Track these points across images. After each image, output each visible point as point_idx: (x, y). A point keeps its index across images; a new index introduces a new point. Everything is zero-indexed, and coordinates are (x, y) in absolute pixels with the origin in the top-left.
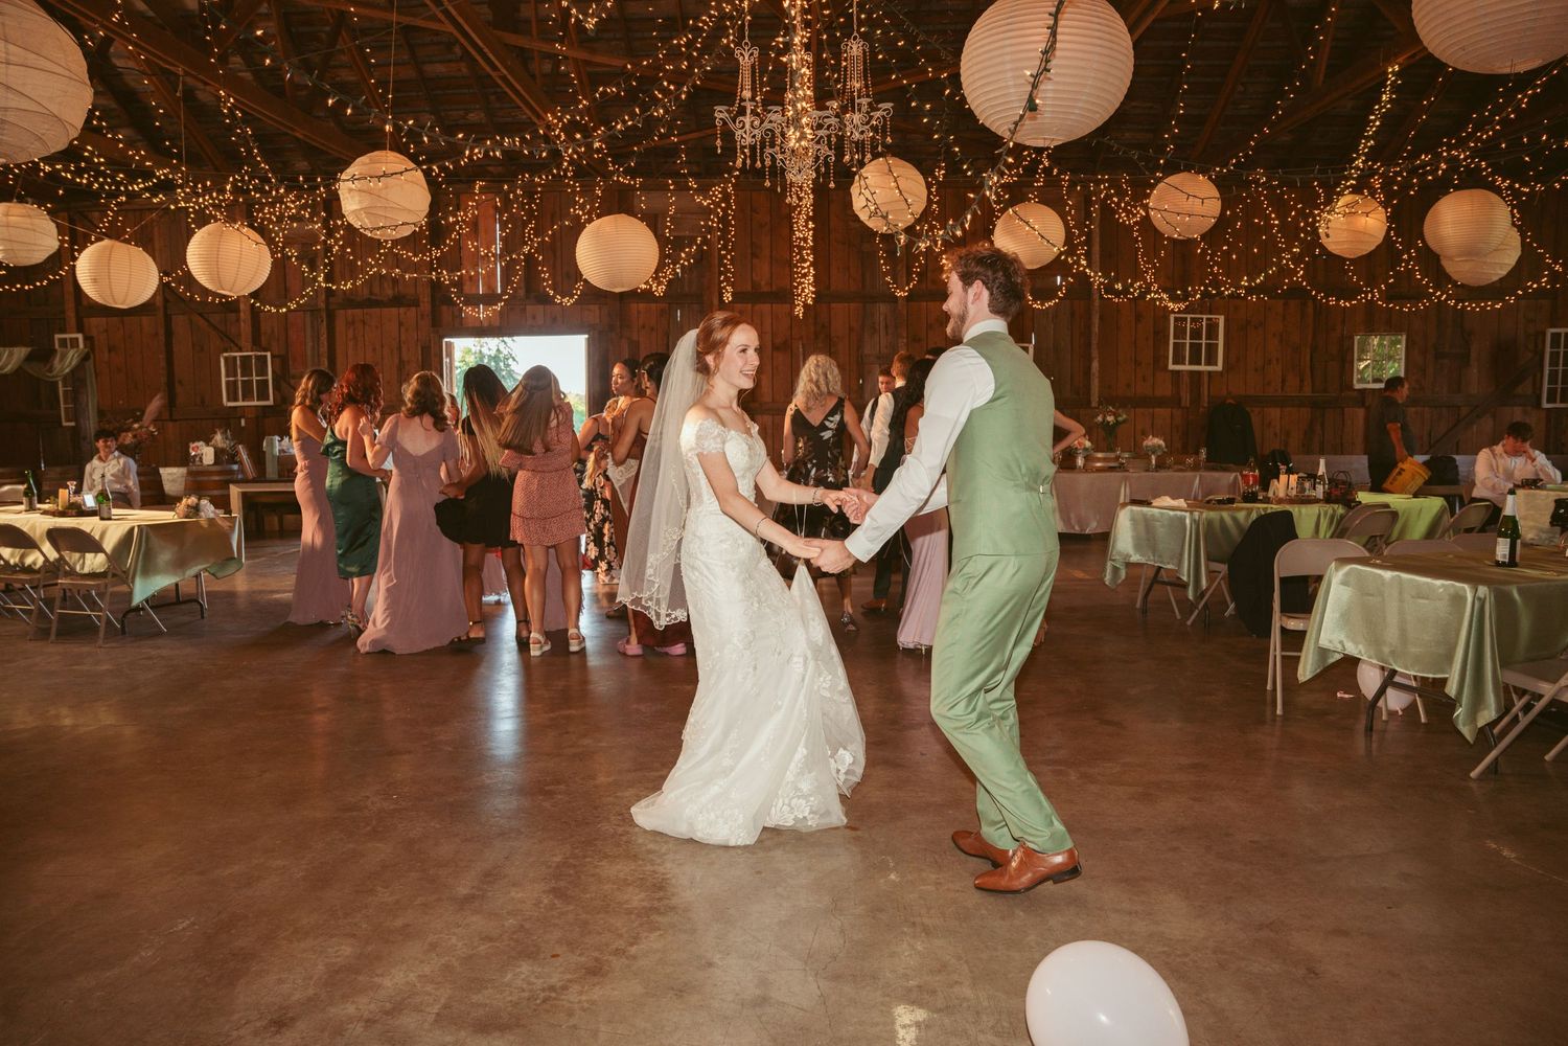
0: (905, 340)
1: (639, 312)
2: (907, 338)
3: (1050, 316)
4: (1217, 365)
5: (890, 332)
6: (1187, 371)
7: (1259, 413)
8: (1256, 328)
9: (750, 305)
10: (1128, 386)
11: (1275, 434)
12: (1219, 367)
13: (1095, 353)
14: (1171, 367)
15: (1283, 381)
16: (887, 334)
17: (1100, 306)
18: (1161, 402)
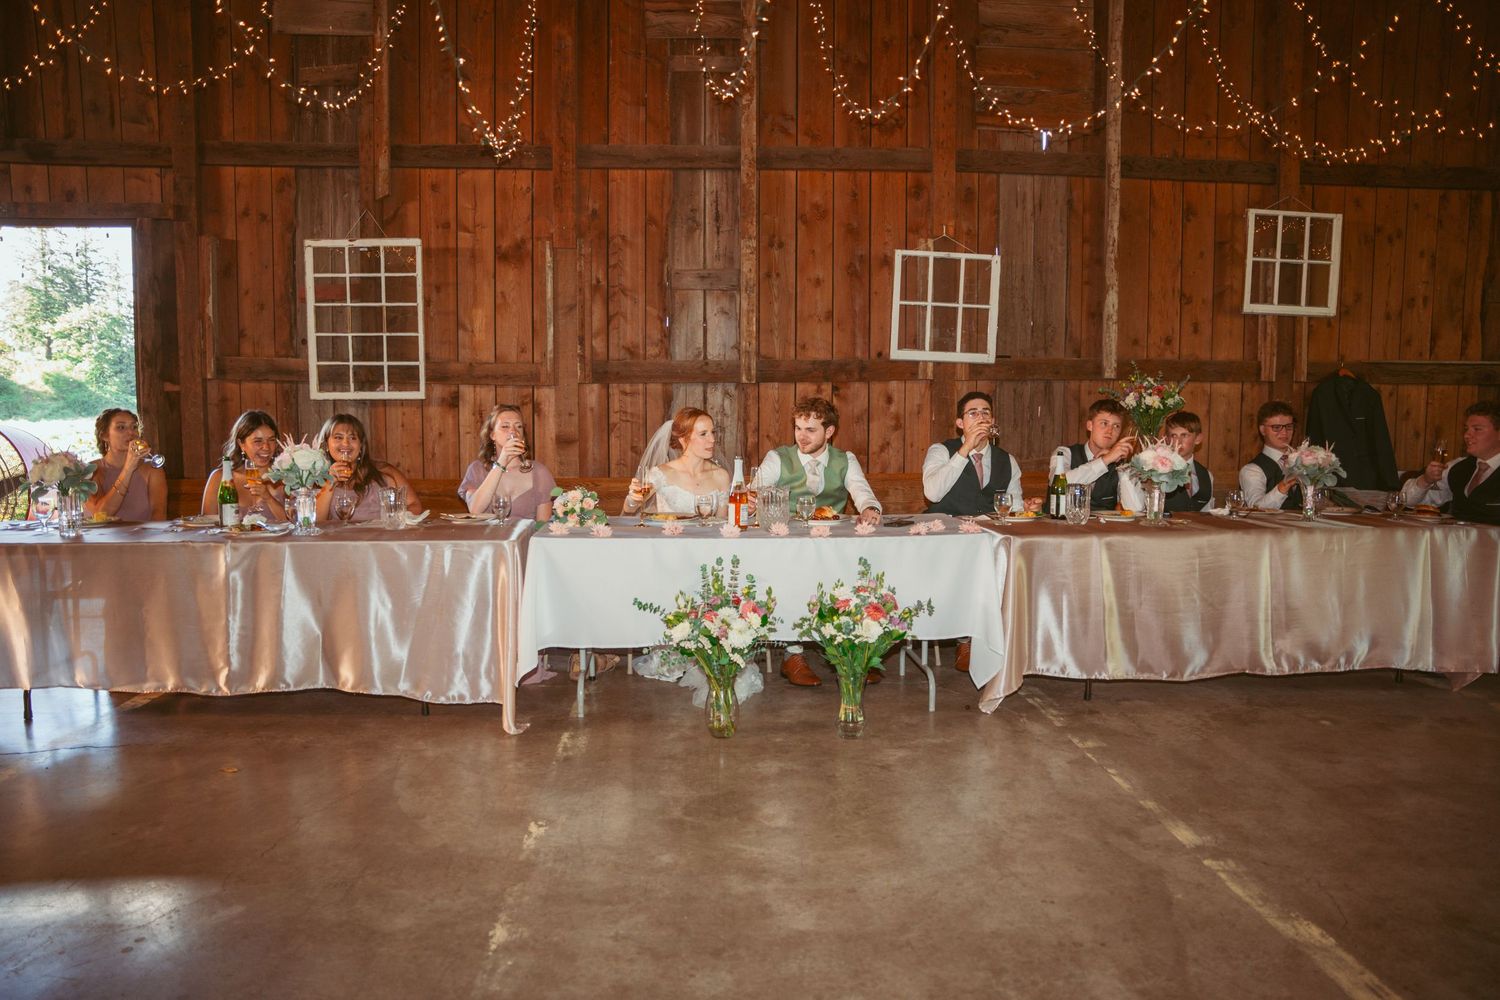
0: (754, 243)
1: (237, 186)
2: (759, 242)
3: (1029, 206)
4: (1326, 305)
5: (725, 228)
6: (1274, 315)
7: (1391, 395)
8: (1390, 240)
9: (452, 172)
10: (1168, 341)
11: (1417, 435)
12: (1330, 310)
13: (1112, 277)
14: (1249, 307)
15: (1434, 339)
16: (718, 233)
17: (1122, 190)
18: (1225, 372)
